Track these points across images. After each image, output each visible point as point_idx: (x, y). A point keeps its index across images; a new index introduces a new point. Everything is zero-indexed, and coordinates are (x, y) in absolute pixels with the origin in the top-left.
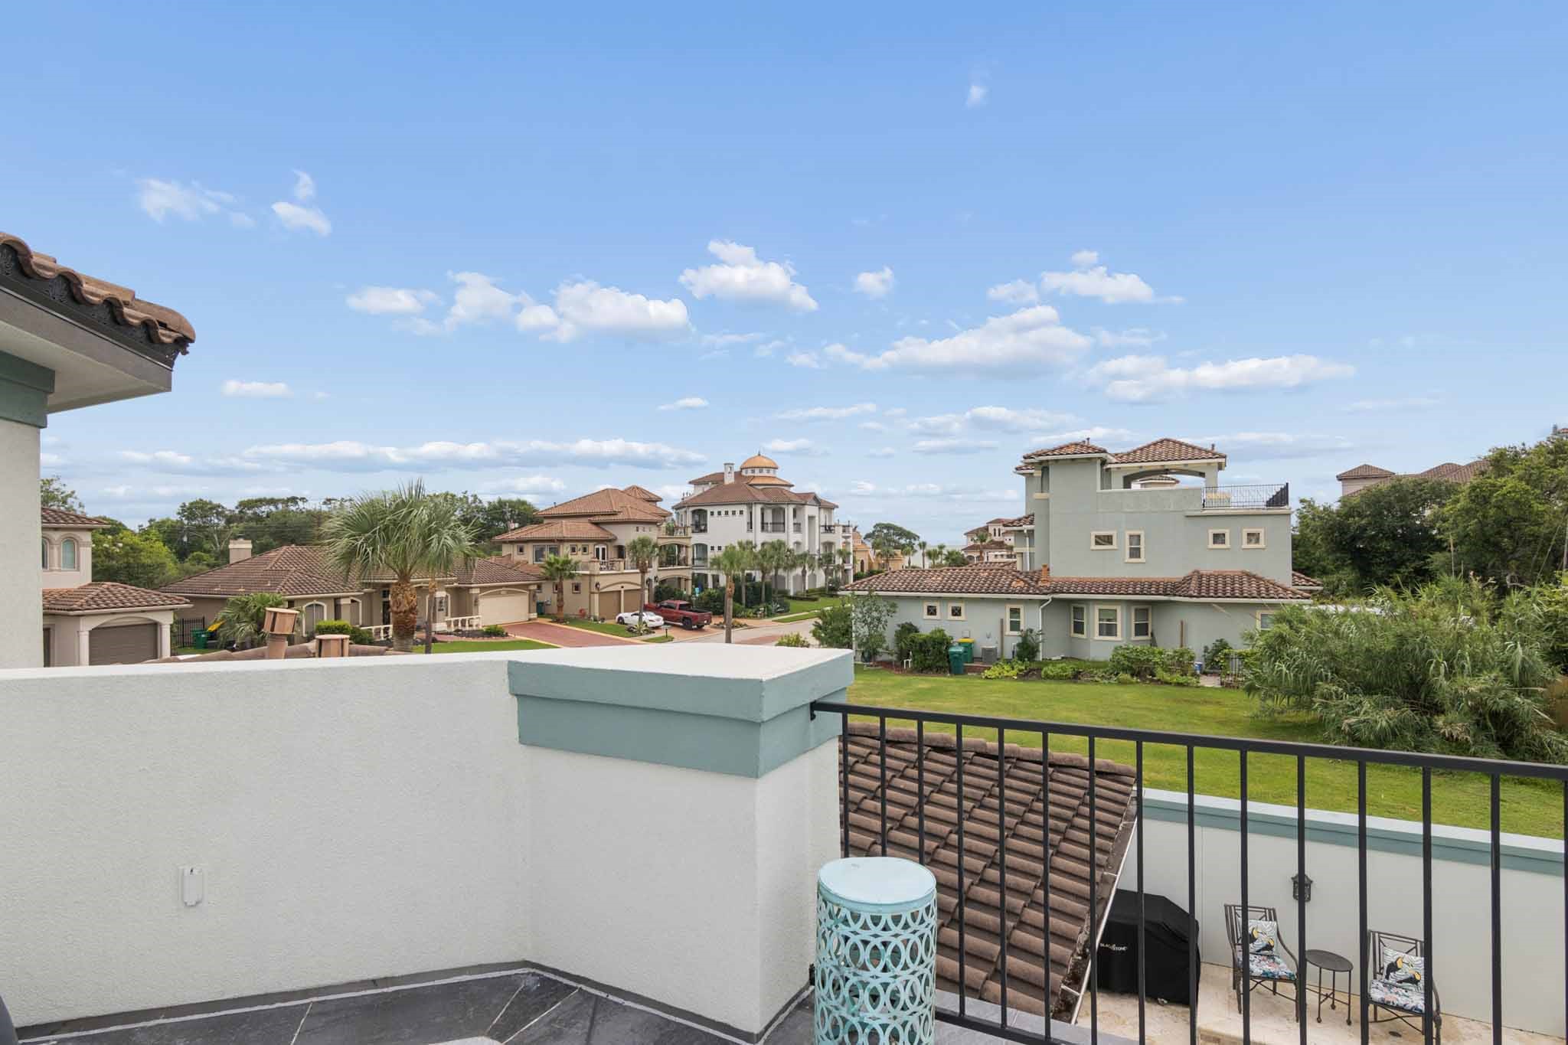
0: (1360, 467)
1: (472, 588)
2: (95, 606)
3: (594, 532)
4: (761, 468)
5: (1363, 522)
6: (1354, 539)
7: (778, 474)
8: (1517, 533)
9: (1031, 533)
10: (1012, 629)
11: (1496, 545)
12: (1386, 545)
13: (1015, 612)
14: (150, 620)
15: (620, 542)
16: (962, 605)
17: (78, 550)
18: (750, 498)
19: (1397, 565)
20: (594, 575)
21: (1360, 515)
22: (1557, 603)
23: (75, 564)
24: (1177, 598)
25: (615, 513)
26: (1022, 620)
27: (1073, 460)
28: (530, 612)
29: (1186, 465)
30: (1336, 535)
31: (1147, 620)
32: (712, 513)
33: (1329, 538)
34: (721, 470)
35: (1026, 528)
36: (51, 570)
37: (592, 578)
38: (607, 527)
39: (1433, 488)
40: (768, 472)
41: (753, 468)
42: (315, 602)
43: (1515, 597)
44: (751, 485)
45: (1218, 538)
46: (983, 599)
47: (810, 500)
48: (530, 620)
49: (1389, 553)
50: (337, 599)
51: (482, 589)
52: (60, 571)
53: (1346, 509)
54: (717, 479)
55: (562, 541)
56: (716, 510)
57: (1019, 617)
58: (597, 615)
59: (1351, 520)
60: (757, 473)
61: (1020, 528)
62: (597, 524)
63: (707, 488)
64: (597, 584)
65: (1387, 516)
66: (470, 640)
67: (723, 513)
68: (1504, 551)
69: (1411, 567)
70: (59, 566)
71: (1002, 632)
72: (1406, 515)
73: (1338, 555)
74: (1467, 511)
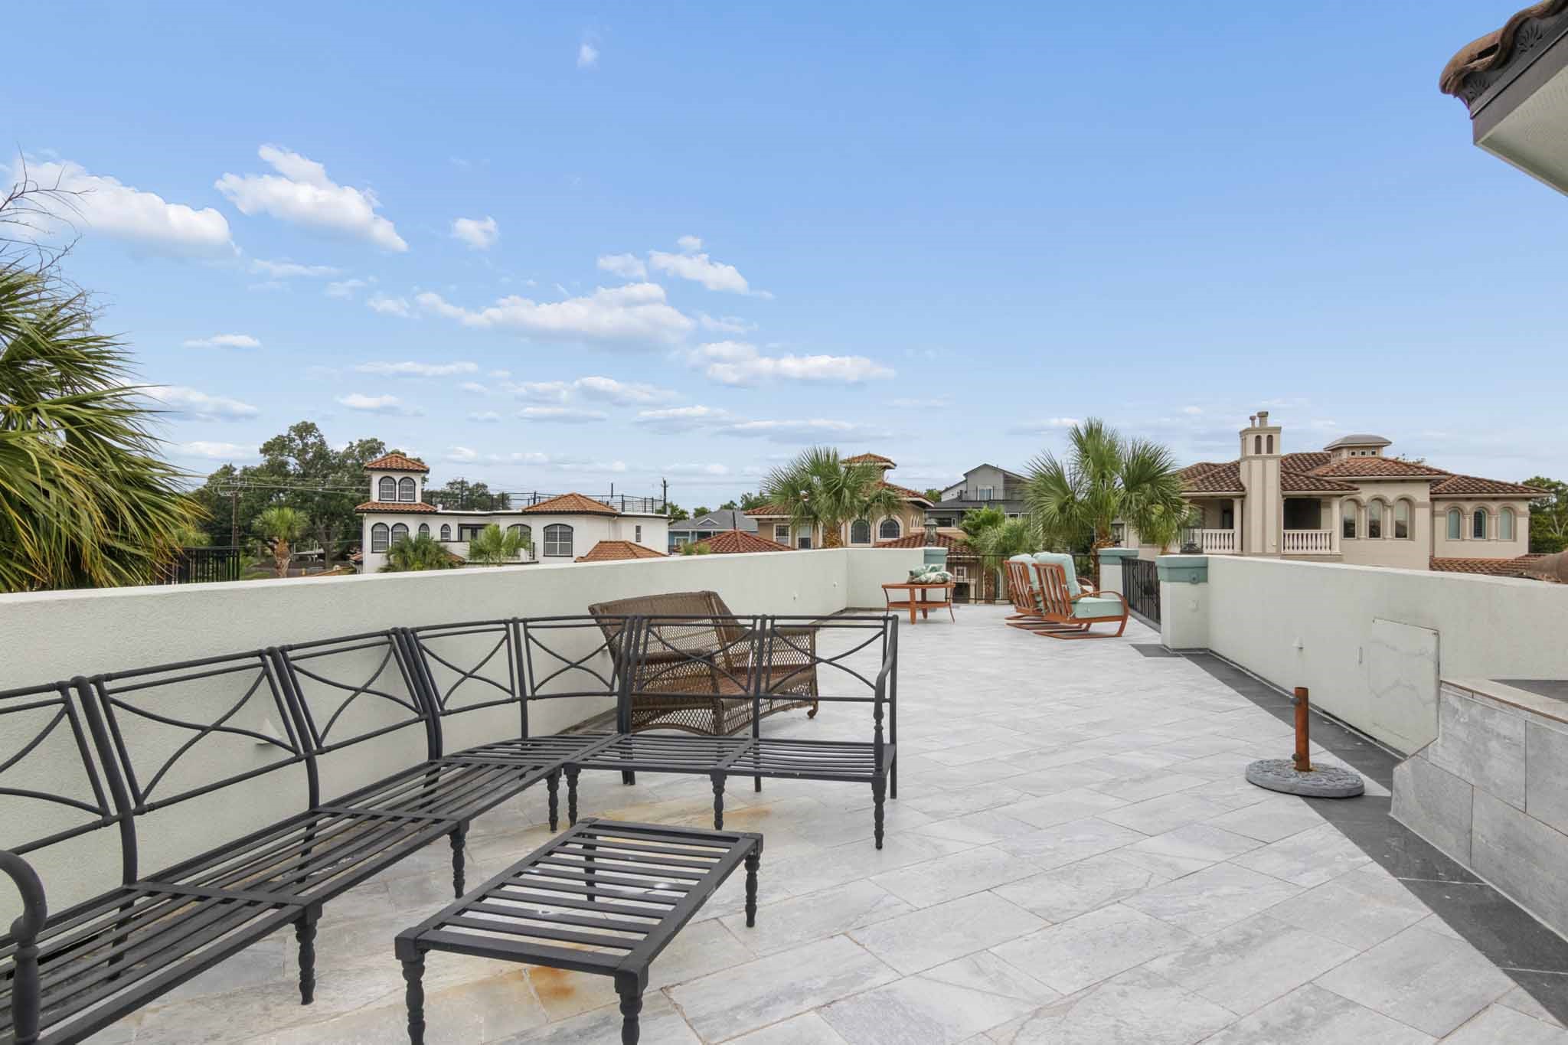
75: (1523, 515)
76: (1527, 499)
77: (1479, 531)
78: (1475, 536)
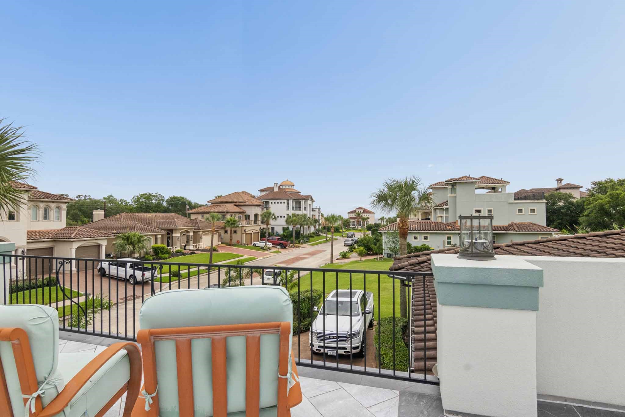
1: (199, 231)
2: (79, 237)
3: (237, 209)
4: (289, 185)
7: (295, 188)
9: (447, 209)
10: (448, 244)
13: (449, 238)
14: (97, 243)
15: (248, 213)
16: (428, 235)
17: (61, 212)
18: (287, 197)
20: (244, 226)
23: (59, 219)
24: (510, 232)
25: (245, 202)
26: (452, 240)
27: (466, 182)
28: (218, 242)
29: (495, 185)
31: (495, 240)
32: (272, 203)
34: (273, 185)
35: (445, 207)
36: (50, 221)
37: (243, 228)
38: (242, 207)
40: (291, 187)
41: (286, 185)
42: (149, 237)
44: (286, 192)
45: (520, 211)
46: (436, 233)
47: (310, 199)
48: (218, 245)
50: (156, 235)
51: (203, 232)
52: (53, 221)
54: (271, 189)
55: (227, 212)
56: (273, 201)
57: (451, 240)
58: (245, 243)
60: (287, 187)
61: (442, 207)
62: (237, 206)
63: (267, 193)
64: (245, 230)
66: (203, 252)
67: (276, 203)
70: (53, 219)
71: (444, 245)
75: (64, 210)
76: (66, 203)
77: (46, 217)
78: (44, 219)
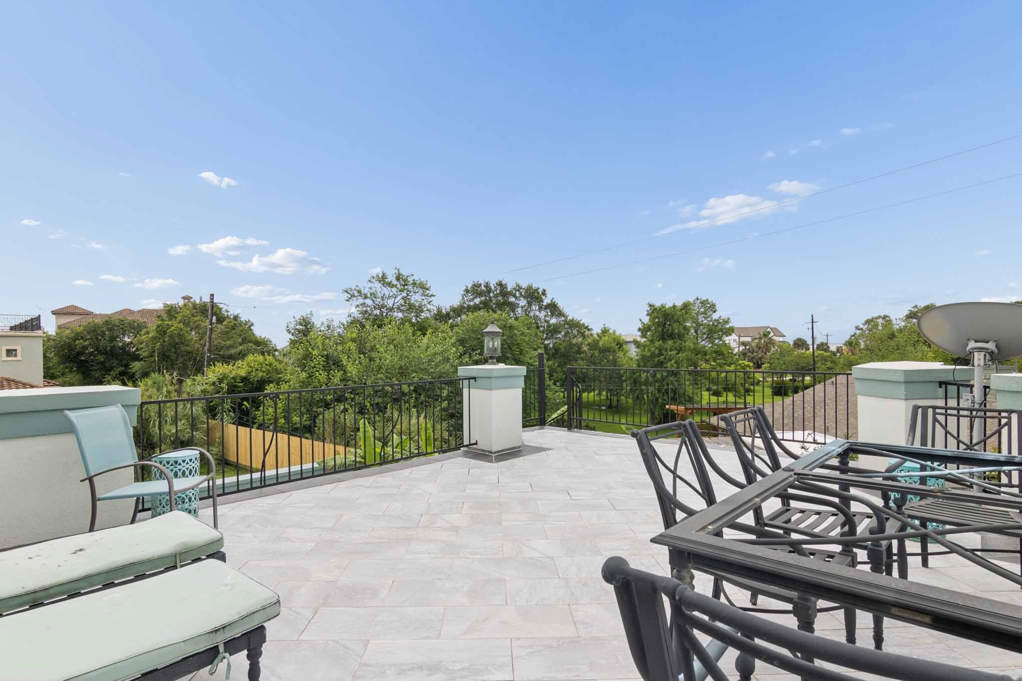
0: (69, 306)
5: (86, 343)
6: (79, 354)
8: (179, 350)
11: (169, 357)
12: (101, 358)
19: (108, 370)
21: (82, 338)
22: (206, 384)
30: (66, 351)
33: (61, 353)
39: (130, 324)
43: (189, 382)
49: (102, 363)
53: (73, 335)
59: (77, 342)
65: (100, 340)
68: (172, 360)
69: (118, 370)
72: (113, 339)
73: (67, 365)
74: (154, 338)
